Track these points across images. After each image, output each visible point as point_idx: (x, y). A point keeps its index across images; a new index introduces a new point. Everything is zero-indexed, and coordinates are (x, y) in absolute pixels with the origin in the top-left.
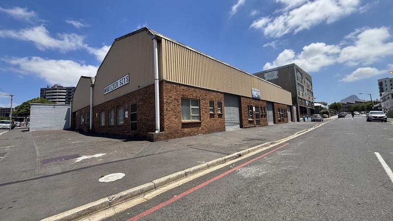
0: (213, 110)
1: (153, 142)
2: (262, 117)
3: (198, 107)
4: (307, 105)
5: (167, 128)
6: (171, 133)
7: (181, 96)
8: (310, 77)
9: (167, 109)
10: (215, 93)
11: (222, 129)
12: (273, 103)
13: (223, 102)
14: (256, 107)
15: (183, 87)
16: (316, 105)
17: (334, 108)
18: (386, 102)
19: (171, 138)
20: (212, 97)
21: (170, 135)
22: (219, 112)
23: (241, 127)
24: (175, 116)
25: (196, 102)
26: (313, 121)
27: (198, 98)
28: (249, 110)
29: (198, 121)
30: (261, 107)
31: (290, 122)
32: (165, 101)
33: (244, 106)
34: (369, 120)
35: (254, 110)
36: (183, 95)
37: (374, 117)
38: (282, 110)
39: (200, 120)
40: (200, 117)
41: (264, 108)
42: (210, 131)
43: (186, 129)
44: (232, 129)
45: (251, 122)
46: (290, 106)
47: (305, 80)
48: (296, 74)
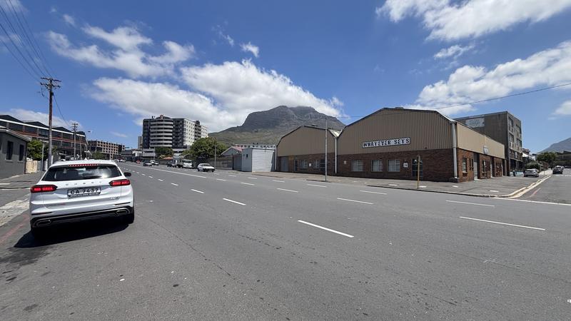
2: (488, 171)
4: (516, 157)
5: (460, 176)
8: (520, 123)
13: (473, 159)
14: (486, 162)
16: (524, 156)
17: (545, 160)
20: (470, 156)
22: (472, 167)
23: (479, 178)
27: (466, 157)
28: (482, 164)
31: (503, 176)
33: (480, 161)
35: (485, 164)
38: (498, 164)
39: (467, 172)
41: (489, 162)
45: (483, 174)
46: (503, 160)
47: (515, 127)
48: (509, 123)
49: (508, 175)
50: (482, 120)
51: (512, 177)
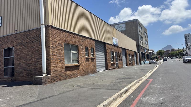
0: (88, 55)
1: (42, 85)
2: (119, 61)
3: (76, 52)
4: (145, 51)
5: (54, 72)
6: (57, 76)
7: (64, 42)
8: (146, 30)
9: (53, 53)
10: (89, 40)
11: (94, 72)
12: (125, 49)
13: (94, 48)
14: (116, 53)
15: (65, 33)
16: (150, 51)
17: (160, 54)
18: (190, 50)
19: (57, 81)
20: (87, 43)
21: (56, 78)
22: (92, 57)
23: (107, 69)
24: (59, 60)
25: (76, 47)
26: (150, 63)
27: (77, 44)
28: (111, 55)
29: (77, 64)
30: (119, 53)
31: (136, 64)
32: (51, 45)
33: (108, 51)
34: (185, 62)
35: (115, 55)
36: (65, 41)
37: (188, 60)
38: (131, 55)
39: (79, 64)
40: (78, 61)
41: (121, 53)
42: (86, 73)
43: (68, 72)
44: (101, 70)
45: (113, 65)
46: (135, 52)
47: (143, 32)
48: (139, 28)
49: (140, 64)
50: (124, 25)
51: (143, 65)
